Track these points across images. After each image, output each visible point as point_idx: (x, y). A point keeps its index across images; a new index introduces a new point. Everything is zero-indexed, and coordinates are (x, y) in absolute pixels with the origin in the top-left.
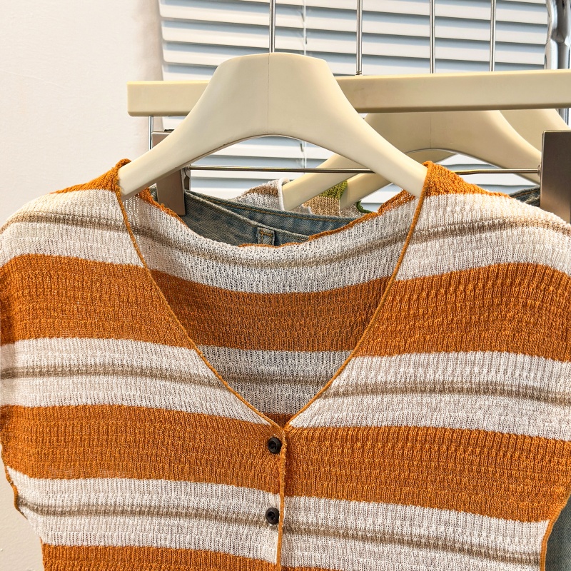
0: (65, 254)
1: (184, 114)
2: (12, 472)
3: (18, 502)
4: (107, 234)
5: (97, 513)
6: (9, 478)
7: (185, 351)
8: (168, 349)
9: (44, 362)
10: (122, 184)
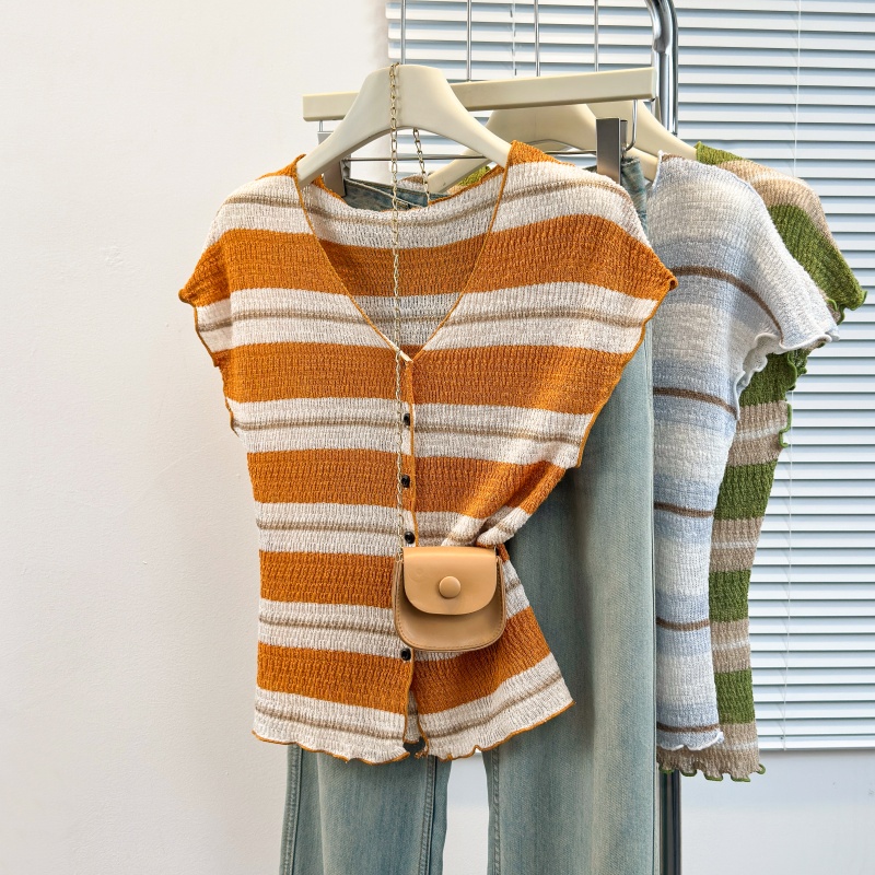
0: (260, 228)
1: (341, 118)
2: (229, 400)
3: (233, 424)
4: (288, 210)
6: (228, 406)
8: (330, 296)
9: (247, 308)
10: (299, 171)
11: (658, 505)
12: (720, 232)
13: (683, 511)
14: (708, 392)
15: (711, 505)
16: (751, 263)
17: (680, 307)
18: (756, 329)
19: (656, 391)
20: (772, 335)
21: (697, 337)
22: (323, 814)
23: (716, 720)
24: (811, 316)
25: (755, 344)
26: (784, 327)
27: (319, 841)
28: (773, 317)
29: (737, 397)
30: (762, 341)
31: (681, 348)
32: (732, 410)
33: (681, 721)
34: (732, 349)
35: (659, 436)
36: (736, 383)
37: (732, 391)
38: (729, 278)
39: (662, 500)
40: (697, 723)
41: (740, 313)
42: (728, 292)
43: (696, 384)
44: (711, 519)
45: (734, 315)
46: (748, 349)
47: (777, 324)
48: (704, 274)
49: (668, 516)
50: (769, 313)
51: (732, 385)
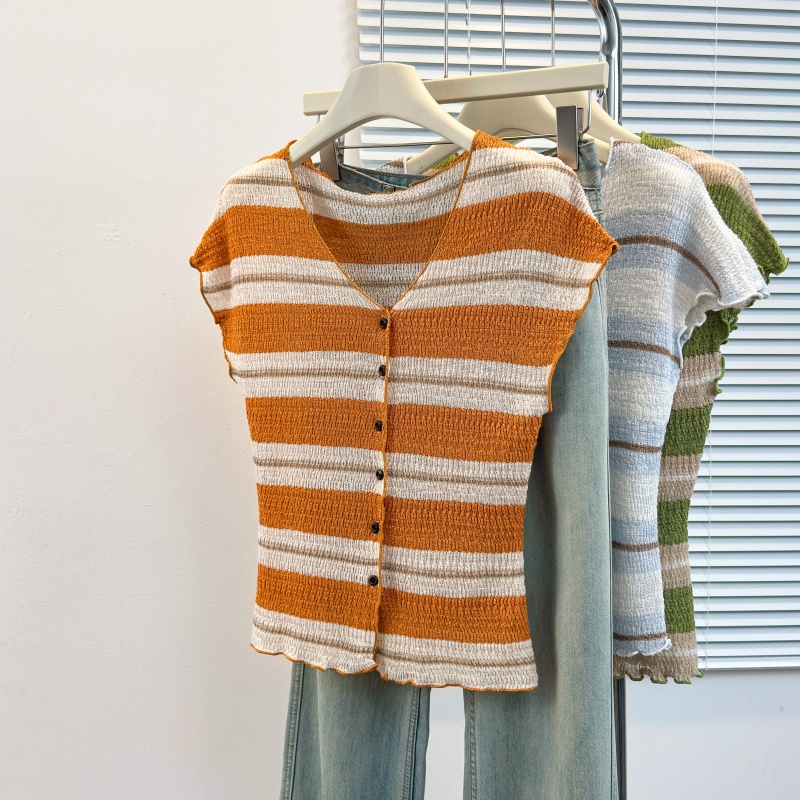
2: (228, 353)
3: (232, 372)
4: (282, 188)
5: (277, 375)
6: (226, 357)
7: (329, 263)
8: (319, 262)
11: (612, 443)
12: (665, 206)
13: (636, 448)
14: (657, 343)
15: (660, 442)
16: (692, 233)
17: (632, 271)
18: (697, 289)
19: (611, 344)
20: (711, 294)
21: (646, 297)
22: (321, 720)
23: (664, 629)
24: (745, 277)
25: (696, 302)
26: (722, 286)
27: (317, 746)
28: (712, 279)
29: (680, 349)
30: (703, 300)
31: (632, 306)
32: (676, 359)
33: (635, 631)
34: (676, 307)
35: (613, 384)
36: (680, 336)
37: (676, 343)
38: (673, 246)
39: (617, 439)
40: (649, 632)
41: (682, 276)
42: (672, 257)
43: (645, 337)
44: (659, 454)
45: (677, 277)
46: (689, 307)
47: (716, 285)
48: (651, 242)
49: (623, 452)
50: (708, 275)
51: (676, 337)
